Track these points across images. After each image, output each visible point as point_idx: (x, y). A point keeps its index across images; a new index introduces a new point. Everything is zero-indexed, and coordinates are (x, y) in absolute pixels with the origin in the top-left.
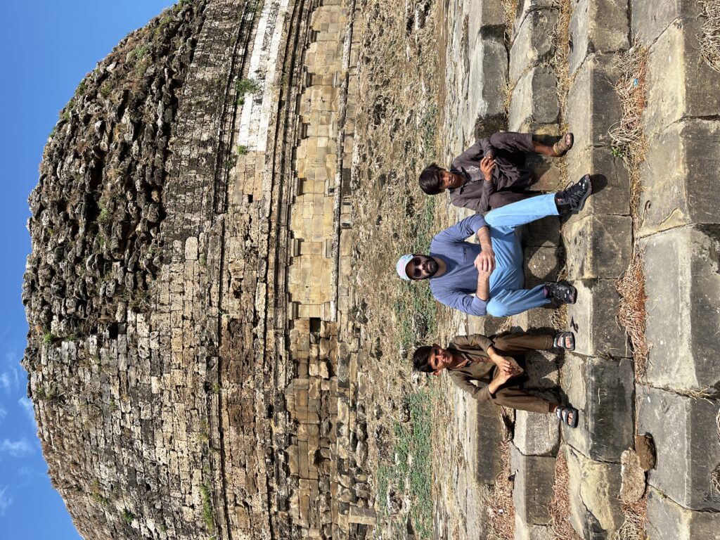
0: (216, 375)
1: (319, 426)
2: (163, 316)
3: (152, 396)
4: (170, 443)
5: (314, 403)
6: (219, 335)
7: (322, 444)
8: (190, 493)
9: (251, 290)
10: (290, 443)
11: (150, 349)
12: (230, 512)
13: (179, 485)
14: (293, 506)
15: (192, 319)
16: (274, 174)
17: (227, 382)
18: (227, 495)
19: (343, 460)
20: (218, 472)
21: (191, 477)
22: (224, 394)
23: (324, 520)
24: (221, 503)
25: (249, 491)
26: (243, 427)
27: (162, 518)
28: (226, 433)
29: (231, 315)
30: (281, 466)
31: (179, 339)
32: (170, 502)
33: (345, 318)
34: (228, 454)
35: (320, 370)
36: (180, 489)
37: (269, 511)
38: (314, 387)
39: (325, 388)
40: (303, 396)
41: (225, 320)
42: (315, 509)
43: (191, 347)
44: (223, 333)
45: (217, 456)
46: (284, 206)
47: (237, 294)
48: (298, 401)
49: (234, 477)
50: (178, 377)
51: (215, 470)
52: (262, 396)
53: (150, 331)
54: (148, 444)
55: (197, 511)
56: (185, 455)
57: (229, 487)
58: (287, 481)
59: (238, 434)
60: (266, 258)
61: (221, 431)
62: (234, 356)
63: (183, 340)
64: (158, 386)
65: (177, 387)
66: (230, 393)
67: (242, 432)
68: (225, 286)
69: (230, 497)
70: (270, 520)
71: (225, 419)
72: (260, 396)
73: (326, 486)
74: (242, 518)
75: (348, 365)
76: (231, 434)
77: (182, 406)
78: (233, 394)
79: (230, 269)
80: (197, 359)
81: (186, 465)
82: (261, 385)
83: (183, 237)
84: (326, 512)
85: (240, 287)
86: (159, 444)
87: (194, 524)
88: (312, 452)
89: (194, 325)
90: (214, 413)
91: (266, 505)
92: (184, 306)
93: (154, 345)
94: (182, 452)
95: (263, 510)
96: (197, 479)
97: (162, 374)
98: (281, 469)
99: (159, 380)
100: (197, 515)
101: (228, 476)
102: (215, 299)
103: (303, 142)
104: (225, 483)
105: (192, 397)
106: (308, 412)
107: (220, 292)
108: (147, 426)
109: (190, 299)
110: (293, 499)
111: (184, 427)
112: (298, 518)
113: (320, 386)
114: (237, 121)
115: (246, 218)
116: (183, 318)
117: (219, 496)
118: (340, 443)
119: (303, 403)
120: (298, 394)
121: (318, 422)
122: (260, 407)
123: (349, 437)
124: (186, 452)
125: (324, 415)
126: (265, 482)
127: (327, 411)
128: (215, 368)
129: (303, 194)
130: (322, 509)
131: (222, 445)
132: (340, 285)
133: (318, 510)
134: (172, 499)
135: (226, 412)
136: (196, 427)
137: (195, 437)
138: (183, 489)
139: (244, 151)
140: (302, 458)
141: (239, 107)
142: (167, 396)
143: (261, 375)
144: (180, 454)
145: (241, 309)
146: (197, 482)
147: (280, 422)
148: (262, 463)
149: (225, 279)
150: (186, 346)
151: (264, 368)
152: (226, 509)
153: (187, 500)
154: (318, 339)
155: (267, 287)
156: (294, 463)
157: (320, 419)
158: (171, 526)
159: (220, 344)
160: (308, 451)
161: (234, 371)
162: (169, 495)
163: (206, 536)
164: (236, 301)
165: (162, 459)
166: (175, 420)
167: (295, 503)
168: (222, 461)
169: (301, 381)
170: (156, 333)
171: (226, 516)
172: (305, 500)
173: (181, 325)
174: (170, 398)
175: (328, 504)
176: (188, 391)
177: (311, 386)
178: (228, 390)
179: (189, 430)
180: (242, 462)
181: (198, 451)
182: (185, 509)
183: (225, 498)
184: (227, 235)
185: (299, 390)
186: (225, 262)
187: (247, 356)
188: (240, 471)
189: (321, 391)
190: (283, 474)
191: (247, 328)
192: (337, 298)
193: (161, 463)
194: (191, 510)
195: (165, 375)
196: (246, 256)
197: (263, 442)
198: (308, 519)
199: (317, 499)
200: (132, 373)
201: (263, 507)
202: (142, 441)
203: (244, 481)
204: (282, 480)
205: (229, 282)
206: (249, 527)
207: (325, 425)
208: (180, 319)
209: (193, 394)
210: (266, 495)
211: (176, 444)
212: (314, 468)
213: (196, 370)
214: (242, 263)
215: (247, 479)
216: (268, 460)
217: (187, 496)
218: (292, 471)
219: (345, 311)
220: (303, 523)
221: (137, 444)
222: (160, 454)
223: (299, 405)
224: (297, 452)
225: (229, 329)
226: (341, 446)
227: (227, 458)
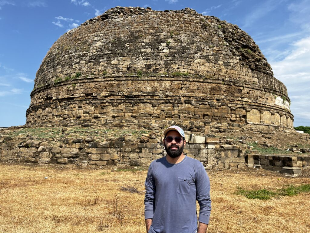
0: (228, 83)
1: (217, 116)
2: (239, 68)
3: (217, 61)
4: (202, 64)
5: (224, 115)
6: (238, 86)
7: (211, 117)
8: (184, 68)
9: (249, 97)
10: (210, 106)
11: (230, 62)
12: (179, 82)
13: (187, 65)
14: (187, 105)
15: (240, 78)
16: (272, 106)
17: (225, 87)
18: (186, 82)
19: (210, 124)
20: (196, 80)
21: (191, 70)
22: (222, 85)
23: (182, 116)
24: (183, 79)
25: (188, 90)
26: (211, 90)
27: (171, 56)
28: (209, 84)
29: (243, 90)
30: (203, 102)
31: (234, 73)
32: (179, 60)
33: (250, 127)
34: (202, 84)
35: (234, 118)
36: (185, 65)
37: (181, 96)
38: (228, 115)
39: (228, 119)
40: (226, 111)
41: (242, 88)
42: (186, 113)
43: (233, 76)
44: (238, 87)
45: (202, 80)
46: (269, 109)
47: (248, 93)
48: (224, 110)
49: (193, 85)
50: (224, 70)
51: (197, 79)
52: (223, 98)
53: (235, 64)
54: (201, 57)
55: (177, 70)
56: (199, 69)
57: (189, 83)
58: (197, 104)
59: (209, 88)
60: (257, 103)
61: (210, 83)
62: (232, 90)
63: (234, 74)
64: (221, 63)
65: (221, 70)
66: (222, 87)
67: (210, 90)
68: (249, 89)
69: (185, 83)
70: (177, 96)
71: (214, 85)
72: (223, 97)
73: (196, 117)
74: (177, 86)
75: (238, 127)
76: (209, 86)
77: (215, 71)
78: (222, 88)
79: (253, 91)
80: (230, 77)
81: (195, 68)
82: (226, 98)
83: (258, 78)
84: (185, 117)
85: (249, 94)
86: (202, 60)
87: (170, 68)
88: (208, 113)
89: (238, 78)
90: (216, 81)
91: (184, 95)
92: (243, 75)
93: (232, 64)
94: (200, 68)
95: (182, 94)
96: (190, 72)
97: (224, 65)
98: (202, 102)
99: (222, 64)
100: (175, 69)
101: (194, 83)
102: (247, 86)
103: (279, 115)
104: (191, 82)
105: (218, 74)
106: (221, 113)
107: (248, 88)
108: (207, 57)
109: (245, 78)
110: (190, 105)
111: (209, 70)
112: (182, 106)
113: (229, 117)
114: (279, 96)
115: (264, 97)
116: (240, 75)
117: (187, 79)
118: (215, 123)
119: (224, 111)
120: (226, 110)
121: (218, 116)
122: (219, 97)
123: (218, 126)
124: (200, 69)
125: (220, 118)
126: (193, 96)
127: (221, 119)
128: (229, 84)
129: (272, 115)
130: (187, 115)
131: (205, 83)
132: (257, 125)
133: (186, 114)
134: (181, 61)
135: (216, 85)
136: (209, 74)
137: (205, 73)
138: (185, 66)
139: (275, 98)
140: (206, 110)
141: (281, 97)
142: (217, 66)
143: (229, 98)
144: (199, 67)
145: (245, 94)
146: (189, 72)
147: (218, 103)
148: (200, 95)
149: (251, 89)
150: (233, 74)
151: (231, 99)
152: (180, 81)
153: (181, 67)
154: (240, 117)
155: (251, 102)
156: (203, 107)
157: (219, 117)
158: (168, 59)
159: (235, 86)
160: (208, 112)
161: (228, 89)
162: (182, 60)
163: (165, 71)
164: (246, 92)
165: (196, 60)
166: (211, 67)
167: (188, 106)
168: (199, 82)
169: (230, 111)
170: (235, 65)
171: (177, 80)
172: (190, 109)
173: (238, 74)
174: (217, 67)
175: (188, 118)
176: (220, 73)
177: (229, 114)
178: (223, 87)
179: (208, 72)
180: (199, 89)
181: (201, 74)
182: (177, 65)
183: (184, 81)
184: (260, 91)
185: (227, 110)
186: (255, 90)
187: (233, 94)
188: (196, 87)
189: (227, 117)
190: (200, 103)
191: (240, 95)
192: (254, 124)
193: (195, 60)
194: (177, 68)
195: (224, 66)
196: (256, 96)
197: (208, 97)
198: (182, 110)
199: (191, 114)
200: (222, 55)
201: (183, 94)
202: (201, 55)
203: (192, 88)
204: (198, 102)
205: (250, 91)
206: (173, 88)
207: (217, 118)
208: (240, 74)
209: (219, 75)
210: (188, 96)
211: (202, 66)
212: (202, 114)
213: (226, 77)
214: (255, 95)
215: (193, 90)
216: (202, 98)
217: (183, 67)
218: (200, 106)
219: (252, 126)
220: (180, 108)
221: (200, 53)
222: (197, 60)
223: (223, 110)
224: (208, 108)
225: (239, 89)
226: (214, 123)
227: (200, 83)
